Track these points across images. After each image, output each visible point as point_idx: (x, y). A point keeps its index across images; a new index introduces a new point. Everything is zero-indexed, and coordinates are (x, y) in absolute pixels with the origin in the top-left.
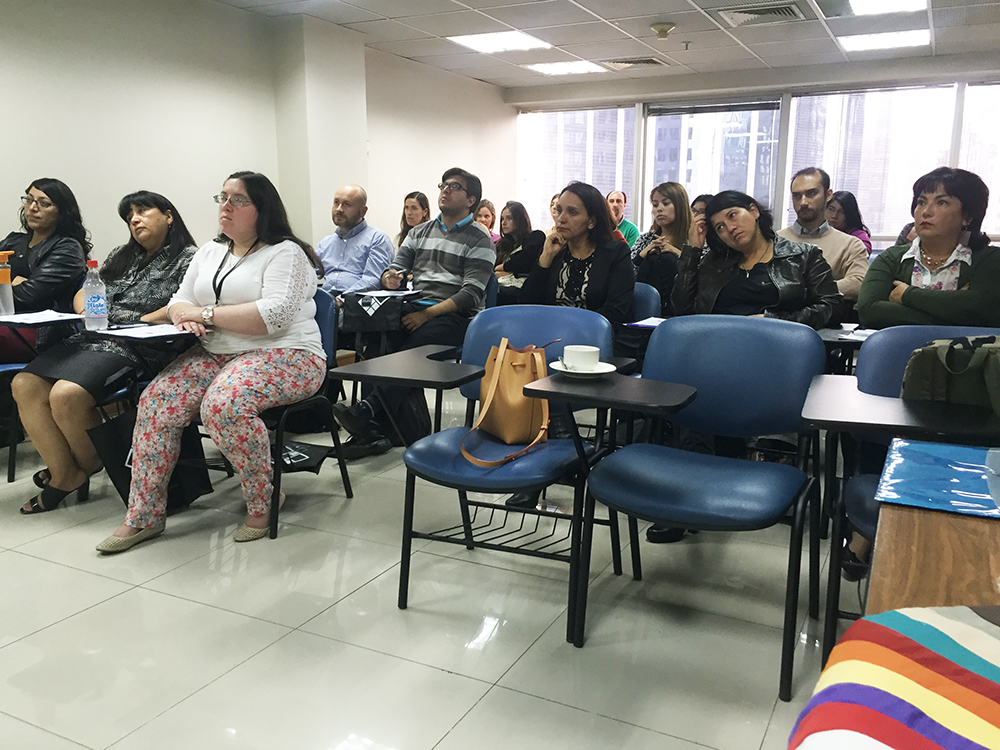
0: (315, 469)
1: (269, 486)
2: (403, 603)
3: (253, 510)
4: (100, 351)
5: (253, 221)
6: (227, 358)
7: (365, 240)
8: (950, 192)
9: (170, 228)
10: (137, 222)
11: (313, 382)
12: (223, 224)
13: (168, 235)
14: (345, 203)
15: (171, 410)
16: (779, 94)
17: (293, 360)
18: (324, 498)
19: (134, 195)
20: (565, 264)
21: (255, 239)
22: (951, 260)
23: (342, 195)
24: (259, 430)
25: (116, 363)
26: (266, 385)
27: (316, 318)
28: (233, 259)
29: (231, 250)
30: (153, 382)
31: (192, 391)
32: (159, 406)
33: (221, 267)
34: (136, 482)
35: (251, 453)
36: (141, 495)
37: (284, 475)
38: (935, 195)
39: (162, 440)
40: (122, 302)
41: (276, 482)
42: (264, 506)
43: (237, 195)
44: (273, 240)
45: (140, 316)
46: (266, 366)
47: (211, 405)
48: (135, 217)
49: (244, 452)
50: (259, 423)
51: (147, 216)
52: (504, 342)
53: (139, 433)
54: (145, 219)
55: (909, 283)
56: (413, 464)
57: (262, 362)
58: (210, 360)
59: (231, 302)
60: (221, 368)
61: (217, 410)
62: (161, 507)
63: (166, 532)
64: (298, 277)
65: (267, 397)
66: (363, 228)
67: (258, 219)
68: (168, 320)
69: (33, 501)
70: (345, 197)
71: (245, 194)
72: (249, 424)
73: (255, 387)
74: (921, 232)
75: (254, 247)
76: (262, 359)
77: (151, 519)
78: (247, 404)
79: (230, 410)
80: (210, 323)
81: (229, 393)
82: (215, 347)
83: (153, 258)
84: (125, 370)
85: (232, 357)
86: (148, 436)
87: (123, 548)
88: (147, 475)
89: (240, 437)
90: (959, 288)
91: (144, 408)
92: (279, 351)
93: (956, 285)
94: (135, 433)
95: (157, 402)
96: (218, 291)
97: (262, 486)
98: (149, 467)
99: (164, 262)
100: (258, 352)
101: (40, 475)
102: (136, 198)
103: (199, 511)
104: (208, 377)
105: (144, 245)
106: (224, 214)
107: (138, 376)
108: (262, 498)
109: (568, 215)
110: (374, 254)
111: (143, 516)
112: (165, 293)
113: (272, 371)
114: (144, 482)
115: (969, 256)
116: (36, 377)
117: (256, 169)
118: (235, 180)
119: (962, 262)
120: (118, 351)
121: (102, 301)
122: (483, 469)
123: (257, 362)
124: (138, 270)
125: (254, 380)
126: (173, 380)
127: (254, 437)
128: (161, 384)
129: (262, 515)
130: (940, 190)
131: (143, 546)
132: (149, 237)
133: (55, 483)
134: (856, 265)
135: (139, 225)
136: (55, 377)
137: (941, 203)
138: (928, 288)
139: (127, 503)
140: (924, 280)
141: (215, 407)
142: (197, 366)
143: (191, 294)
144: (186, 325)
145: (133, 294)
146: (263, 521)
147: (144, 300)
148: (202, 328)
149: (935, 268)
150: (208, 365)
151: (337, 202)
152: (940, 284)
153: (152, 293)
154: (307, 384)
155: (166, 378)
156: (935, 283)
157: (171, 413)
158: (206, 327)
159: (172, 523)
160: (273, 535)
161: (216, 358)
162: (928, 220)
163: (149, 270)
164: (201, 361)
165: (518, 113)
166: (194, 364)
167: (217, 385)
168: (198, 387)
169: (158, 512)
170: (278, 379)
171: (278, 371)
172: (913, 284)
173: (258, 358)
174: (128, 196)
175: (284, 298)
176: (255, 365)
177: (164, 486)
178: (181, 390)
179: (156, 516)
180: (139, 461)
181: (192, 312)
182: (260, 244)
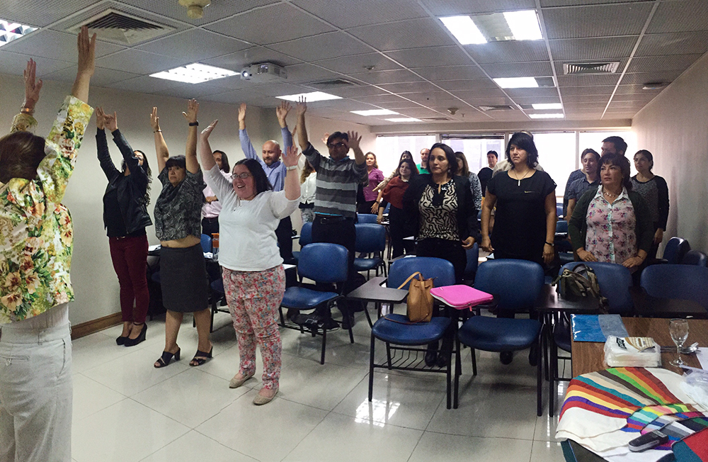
16: (503, 133)
38: (609, 165)
137: (612, 169)
165: (377, 137)
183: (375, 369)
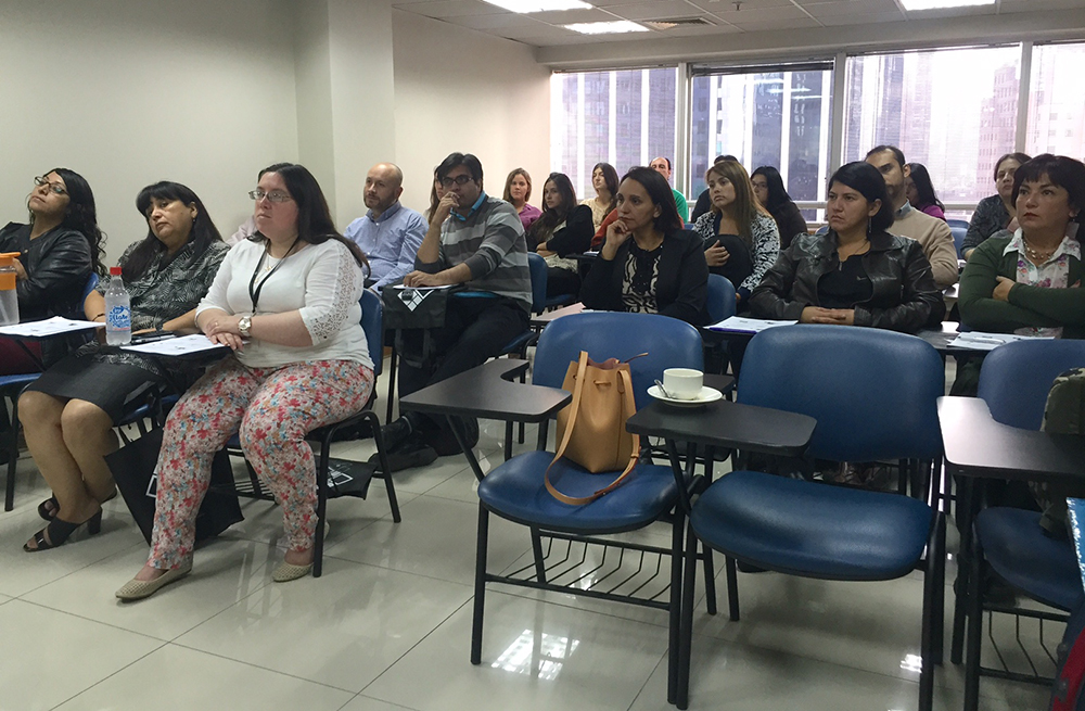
0: (362, 494)
1: (314, 517)
2: (476, 658)
3: (296, 545)
4: (117, 363)
5: (294, 217)
6: (266, 372)
7: (400, 223)
8: (1054, 182)
9: (194, 221)
10: (158, 217)
11: (362, 397)
12: (261, 222)
13: (192, 231)
14: (379, 183)
15: (203, 433)
16: (831, 54)
17: (340, 374)
18: (369, 522)
19: (155, 187)
20: (631, 256)
21: (296, 236)
22: (1058, 253)
23: (376, 173)
24: (306, 456)
25: (137, 377)
26: (313, 404)
27: (361, 323)
28: (271, 261)
29: (268, 251)
30: (181, 401)
31: (226, 411)
32: (189, 429)
33: (257, 270)
34: (161, 516)
35: (298, 482)
36: (166, 530)
37: (329, 502)
38: (1039, 184)
39: (192, 467)
40: (142, 306)
41: (320, 511)
42: (308, 541)
43: (275, 190)
44: (318, 239)
45: (162, 323)
46: (311, 382)
47: (254, 429)
48: (156, 211)
49: (290, 480)
50: (305, 447)
51: (170, 210)
52: (584, 356)
53: (165, 460)
54: (167, 214)
55: (1014, 280)
56: (487, 499)
57: (307, 378)
58: (245, 375)
59: (270, 309)
60: (260, 384)
61: (260, 435)
62: (188, 544)
63: (195, 571)
64: (345, 281)
65: (315, 418)
66: (398, 209)
67: (298, 216)
68: (195, 328)
69: (39, 536)
70: (378, 177)
71: (285, 189)
72: (297, 449)
73: (302, 407)
74: (1026, 223)
75: (294, 248)
76: (307, 374)
77: (178, 559)
78: (293, 427)
79: (275, 435)
80: (247, 335)
81: (275, 415)
82: (251, 360)
83: (175, 256)
84: (146, 385)
85: (272, 371)
86: (175, 463)
87: (146, 593)
88: (173, 507)
89: (287, 465)
90: (1069, 286)
91: (172, 431)
92: (324, 363)
93: (1066, 282)
94: (160, 459)
95: (186, 425)
96: (255, 297)
97: (307, 517)
98: (176, 499)
99: (188, 261)
100: (302, 366)
101: (46, 506)
102: (157, 190)
103: (229, 543)
104: (244, 394)
105: (167, 241)
106: (261, 211)
107: (161, 390)
108: (306, 532)
109: (631, 205)
110: (410, 238)
111: (168, 554)
112: (190, 296)
113: (319, 387)
114: (169, 516)
115: (1077, 249)
116: (44, 396)
117: (295, 161)
118: (272, 174)
119: (1070, 256)
120: (138, 363)
121: (126, 313)
122: (570, 507)
123: (302, 377)
124: (159, 270)
125: (300, 399)
126: (204, 398)
127: (302, 463)
128: (190, 403)
129: (305, 549)
130: (1045, 179)
131: (170, 589)
132: (173, 232)
133: (64, 515)
134: (941, 250)
135: (160, 221)
136: (67, 395)
137: (1046, 192)
138: (1036, 285)
139: (149, 540)
140: (1031, 276)
141: (259, 431)
142: (231, 382)
143: (222, 298)
144: (220, 336)
145: (153, 297)
146: (307, 555)
147: (166, 305)
148: (238, 340)
149: (1041, 262)
150: (243, 380)
151: (369, 181)
152: (1048, 280)
153: (175, 296)
154: (355, 399)
155: (197, 396)
156: (1043, 279)
157: (203, 437)
158: (243, 338)
159: (201, 558)
160: (317, 573)
161: (252, 371)
162: (1032, 211)
163: (170, 271)
164: (235, 376)
165: (551, 73)
166: (228, 380)
167: (260, 406)
168: (233, 405)
169: (184, 550)
170: (326, 396)
171: (326, 386)
172: (1018, 280)
173: (303, 373)
174: (146, 189)
175: (331, 306)
176: (300, 381)
177: (192, 519)
178: (214, 410)
179: (183, 554)
180: (163, 492)
181: (227, 323)
182: (301, 243)
183: (488, 585)
